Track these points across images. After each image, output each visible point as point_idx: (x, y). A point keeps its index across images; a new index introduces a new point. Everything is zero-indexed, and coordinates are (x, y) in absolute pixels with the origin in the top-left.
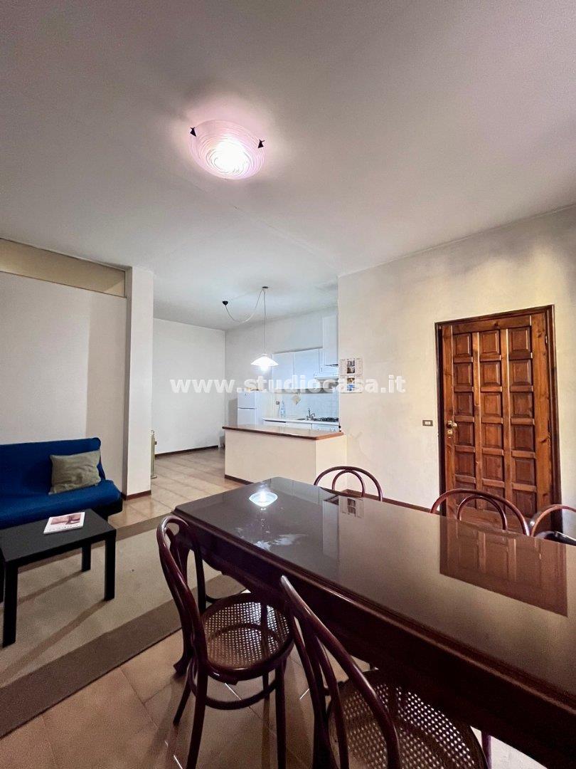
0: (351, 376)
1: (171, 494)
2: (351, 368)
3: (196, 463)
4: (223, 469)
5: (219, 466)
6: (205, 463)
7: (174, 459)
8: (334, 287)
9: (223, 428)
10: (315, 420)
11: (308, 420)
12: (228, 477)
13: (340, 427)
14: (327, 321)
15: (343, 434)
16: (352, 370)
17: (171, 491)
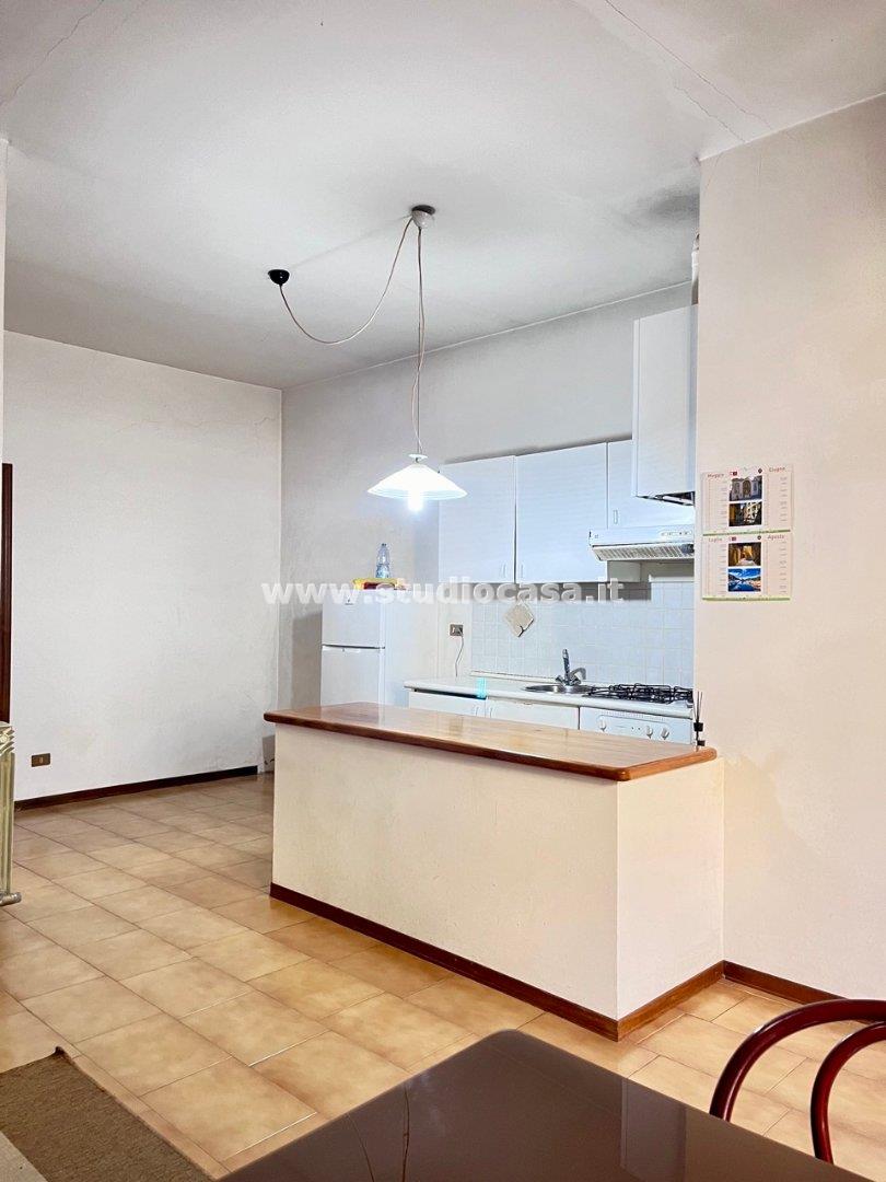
0: (745, 534)
1: (71, 966)
2: (749, 505)
3: (177, 829)
4: (266, 860)
5: (250, 843)
6: (209, 832)
7: (106, 813)
8: (681, 207)
9: (268, 717)
10: (592, 692)
11: (561, 690)
12: (280, 894)
13: (698, 727)
14: (654, 333)
15: (711, 755)
16: (750, 513)
17: (70, 950)
